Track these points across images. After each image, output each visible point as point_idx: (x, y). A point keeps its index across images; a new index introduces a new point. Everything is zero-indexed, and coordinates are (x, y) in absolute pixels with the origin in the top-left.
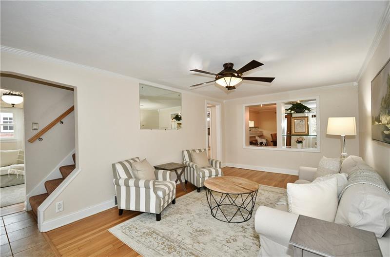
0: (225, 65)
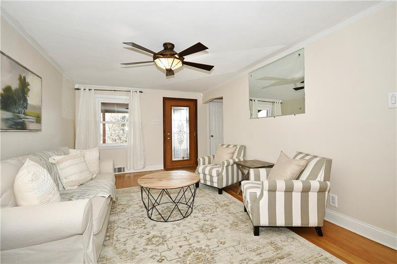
0: (165, 45)
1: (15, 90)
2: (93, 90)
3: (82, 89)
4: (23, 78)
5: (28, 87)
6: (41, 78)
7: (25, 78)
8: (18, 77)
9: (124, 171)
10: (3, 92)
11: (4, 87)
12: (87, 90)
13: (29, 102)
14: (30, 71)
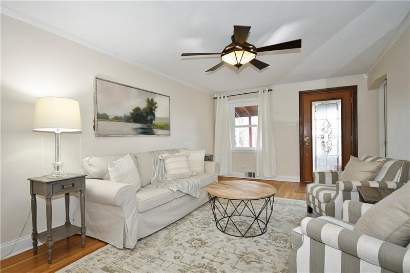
1: (143, 109)
2: (226, 97)
3: (218, 98)
4: (150, 100)
5: (156, 105)
6: (169, 97)
7: (152, 100)
8: (146, 100)
9: (254, 177)
10: (133, 112)
11: (133, 109)
12: (222, 97)
13: (156, 115)
14: (157, 94)
